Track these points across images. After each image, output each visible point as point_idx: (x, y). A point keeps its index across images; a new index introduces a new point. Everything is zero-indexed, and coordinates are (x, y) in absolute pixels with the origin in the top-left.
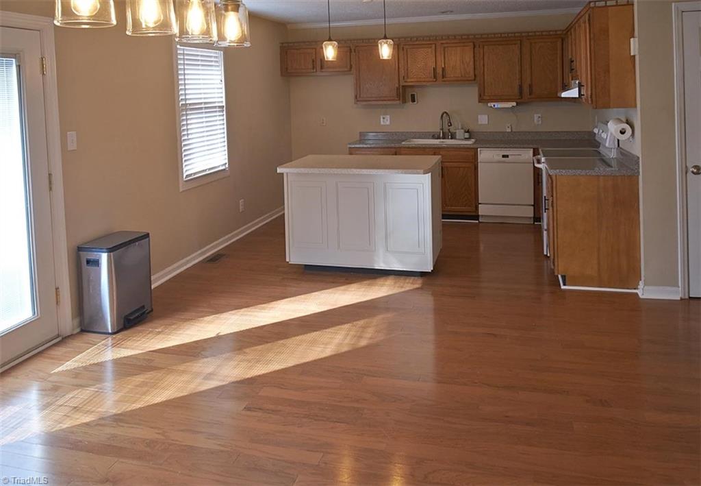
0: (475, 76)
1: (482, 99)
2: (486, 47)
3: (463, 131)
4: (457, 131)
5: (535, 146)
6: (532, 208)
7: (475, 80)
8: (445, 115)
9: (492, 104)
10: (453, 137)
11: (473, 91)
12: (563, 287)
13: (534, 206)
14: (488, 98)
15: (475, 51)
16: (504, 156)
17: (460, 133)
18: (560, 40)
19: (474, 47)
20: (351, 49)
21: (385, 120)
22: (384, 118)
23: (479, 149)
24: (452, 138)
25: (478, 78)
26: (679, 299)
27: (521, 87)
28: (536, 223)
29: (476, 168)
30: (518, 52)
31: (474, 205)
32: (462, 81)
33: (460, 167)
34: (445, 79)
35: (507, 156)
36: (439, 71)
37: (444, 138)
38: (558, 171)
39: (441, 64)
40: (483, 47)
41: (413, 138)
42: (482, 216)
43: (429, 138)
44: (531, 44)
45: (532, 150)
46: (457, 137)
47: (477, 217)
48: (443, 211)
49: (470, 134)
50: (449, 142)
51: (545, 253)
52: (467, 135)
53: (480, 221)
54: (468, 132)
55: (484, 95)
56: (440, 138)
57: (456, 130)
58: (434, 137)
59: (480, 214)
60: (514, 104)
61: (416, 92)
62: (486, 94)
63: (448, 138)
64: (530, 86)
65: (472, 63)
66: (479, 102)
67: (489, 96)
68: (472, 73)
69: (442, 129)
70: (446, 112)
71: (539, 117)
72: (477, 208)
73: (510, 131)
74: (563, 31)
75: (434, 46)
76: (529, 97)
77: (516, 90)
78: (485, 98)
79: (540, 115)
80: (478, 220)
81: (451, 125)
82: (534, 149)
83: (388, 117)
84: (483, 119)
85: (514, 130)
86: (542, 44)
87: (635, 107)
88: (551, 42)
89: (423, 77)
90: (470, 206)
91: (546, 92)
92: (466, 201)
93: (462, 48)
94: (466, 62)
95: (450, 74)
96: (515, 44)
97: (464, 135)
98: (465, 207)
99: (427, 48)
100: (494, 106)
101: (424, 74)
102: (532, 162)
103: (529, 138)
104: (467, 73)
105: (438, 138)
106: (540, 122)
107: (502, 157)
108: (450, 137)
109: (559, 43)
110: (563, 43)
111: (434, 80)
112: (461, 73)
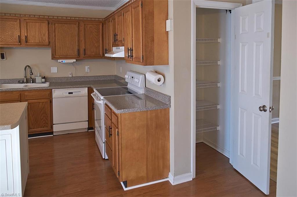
0: (49, 42)
1: (54, 57)
2: (56, 25)
3: (40, 77)
4: (37, 78)
5: (89, 86)
6: (87, 122)
7: (49, 45)
8: (28, 67)
9: (61, 61)
10: (34, 81)
11: (48, 52)
12: (125, 189)
13: (88, 121)
14: (58, 57)
15: (49, 27)
16: (69, 93)
17: (38, 79)
18: (101, 24)
19: (49, 24)
23: (53, 90)
24: (33, 83)
25: (51, 44)
26: (192, 180)
27: (79, 50)
28: (89, 131)
29: (51, 102)
30: (77, 29)
31: (50, 126)
32: (40, 45)
33: (40, 102)
34: (27, 44)
35: (72, 93)
36: (23, 38)
37: (27, 82)
38: (123, 110)
39: (24, 34)
40: (55, 25)
41: (3, 84)
42: (55, 132)
43: (15, 83)
44: (85, 24)
45: (87, 88)
46: (37, 82)
47: (52, 133)
48: (28, 133)
49: (45, 79)
50: (31, 85)
51: (104, 157)
52: (43, 80)
53: (54, 135)
54: (44, 78)
55: (56, 55)
57: (35, 77)
58: (19, 82)
59: (54, 131)
60: (75, 60)
61: (5, 52)
62: (57, 54)
64: (85, 50)
65: (47, 35)
66: (52, 59)
67: (59, 55)
68: (47, 41)
69: (26, 77)
70: (29, 66)
71: (88, 68)
72: (52, 127)
73: (71, 76)
74: (103, 19)
75: (18, 21)
76: (84, 56)
77: (76, 53)
78: (56, 57)
79: (89, 67)
80: (53, 134)
81: (32, 74)
82: (88, 88)
84: (54, 70)
85: (73, 76)
86: (91, 26)
87: (168, 65)
88: (96, 25)
89: (10, 41)
90: (47, 127)
91: (93, 54)
92: (44, 123)
93: (40, 23)
94: (43, 33)
95: (31, 41)
96: (75, 24)
97: (42, 80)
98: (43, 128)
99: (13, 21)
100: (62, 61)
101: (11, 40)
102: (87, 95)
103: (83, 80)
104: (43, 41)
105: (23, 82)
106: (89, 71)
107: (69, 94)
108: (31, 82)
109: (101, 26)
110: (103, 26)
111: (19, 44)
112: (40, 41)
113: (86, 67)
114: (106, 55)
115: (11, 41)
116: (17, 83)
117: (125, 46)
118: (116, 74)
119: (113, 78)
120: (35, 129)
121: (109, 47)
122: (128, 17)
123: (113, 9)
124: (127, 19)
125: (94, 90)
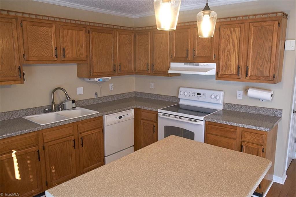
0: (87, 56)
1: (92, 75)
2: (94, 33)
3: (71, 102)
4: (66, 103)
5: (135, 107)
7: (87, 60)
10: (63, 108)
13: (134, 146)
17: (68, 104)
19: (86, 32)
23: (105, 116)
24: (62, 110)
27: (115, 66)
30: (113, 39)
32: (77, 60)
33: (92, 134)
35: (121, 117)
36: (60, 52)
37: (55, 110)
43: (40, 113)
44: (119, 34)
45: (134, 109)
46: (67, 108)
52: (74, 105)
54: (74, 102)
56: (53, 112)
58: (45, 111)
60: (110, 78)
61: (25, 70)
62: (95, 71)
68: (85, 54)
69: (54, 103)
70: (62, 89)
71: (112, 86)
72: (104, 161)
77: (112, 69)
78: (94, 74)
79: (112, 84)
84: (80, 91)
85: (99, 96)
86: (124, 35)
88: (128, 35)
89: (44, 56)
90: (100, 162)
91: (126, 69)
92: (98, 158)
93: (77, 31)
94: (80, 44)
95: (68, 54)
96: (111, 34)
97: (72, 106)
98: (97, 163)
99: (47, 27)
100: (99, 80)
101: (46, 53)
102: (134, 117)
103: (108, 100)
104: (81, 54)
105: (51, 111)
106: (112, 89)
107: (119, 119)
108: (60, 109)
109: (133, 36)
110: (135, 37)
111: (56, 59)
112: (77, 54)
113: (110, 85)
114: (170, 72)
115: (46, 55)
116: (42, 113)
118: (135, 91)
119: (134, 95)
120: (89, 167)
121: (159, 62)
122: (231, 33)
123: (133, 16)
124: (228, 35)
125: (159, 110)
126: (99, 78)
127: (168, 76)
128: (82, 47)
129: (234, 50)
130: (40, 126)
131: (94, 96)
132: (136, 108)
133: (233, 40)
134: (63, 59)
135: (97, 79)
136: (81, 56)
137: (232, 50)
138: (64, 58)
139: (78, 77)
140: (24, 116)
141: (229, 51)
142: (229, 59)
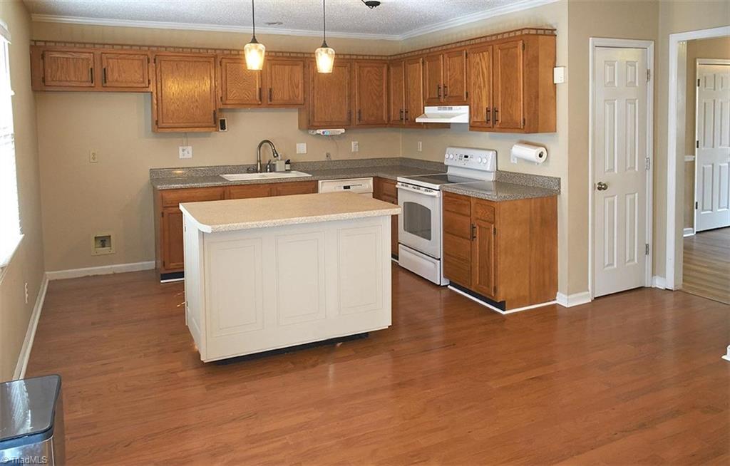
0: (305, 99)
3: (283, 162)
4: (277, 163)
5: (375, 175)
7: (303, 105)
8: (266, 143)
10: (273, 170)
12: (504, 313)
14: (317, 124)
15: (305, 71)
16: (345, 187)
17: (280, 165)
18: (386, 65)
19: (304, 67)
20: (148, 59)
21: (186, 152)
22: (183, 150)
23: (320, 182)
24: (270, 171)
26: (591, 301)
27: (350, 113)
30: (348, 75)
32: (290, 104)
35: (349, 187)
36: (266, 93)
37: (262, 172)
39: (267, 85)
43: (241, 173)
44: (360, 67)
45: (372, 178)
46: (278, 170)
49: (291, 165)
51: (438, 283)
52: (288, 167)
54: (288, 162)
55: (313, 121)
56: (257, 172)
58: (248, 171)
60: (343, 131)
62: (316, 120)
63: (267, 172)
64: (360, 112)
65: (301, 86)
67: (318, 122)
68: (301, 96)
69: (260, 161)
70: (269, 142)
71: (357, 145)
73: (329, 160)
76: (358, 123)
77: (345, 117)
78: (314, 124)
79: (358, 142)
82: (374, 178)
83: (189, 148)
84: (302, 148)
85: (332, 159)
86: (369, 69)
87: (556, 131)
88: (377, 67)
89: (245, 99)
91: (373, 119)
93: (291, 66)
94: (295, 83)
95: (277, 96)
96: (345, 67)
97: (285, 167)
100: (323, 133)
101: (247, 95)
102: (372, 191)
104: (295, 96)
105: (254, 171)
106: (357, 150)
107: (345, 189)
108: (268, 169)
109: (385, 69)
110: (388, 69)
111: (260, 103)
112: (289, 96)
113: (353, 144)
114: (418, 120)
115: (247, 98)
116: (245, 173)
117: (472, 106)
118: (401, 156)
119: (398, 163)
121: (413, 106)
122: (480, 60)
123: (398, 37)
124: (478, 63)
125: (399, 179)
126: (324, 130)
127: (423, 128)
128: (297, 87)
129: (484, 86)
130: (227, 181)
131: (324, 158)
132: (377, 177)
133: (482, 69)
134: (269, 103)
135: (320, 131)
136: (295, 98)
137: (482, 85)
138: (271, 101)
139: (299, 128)
140: (222, 174)
141: (480, 87)
142: (480, 99)
